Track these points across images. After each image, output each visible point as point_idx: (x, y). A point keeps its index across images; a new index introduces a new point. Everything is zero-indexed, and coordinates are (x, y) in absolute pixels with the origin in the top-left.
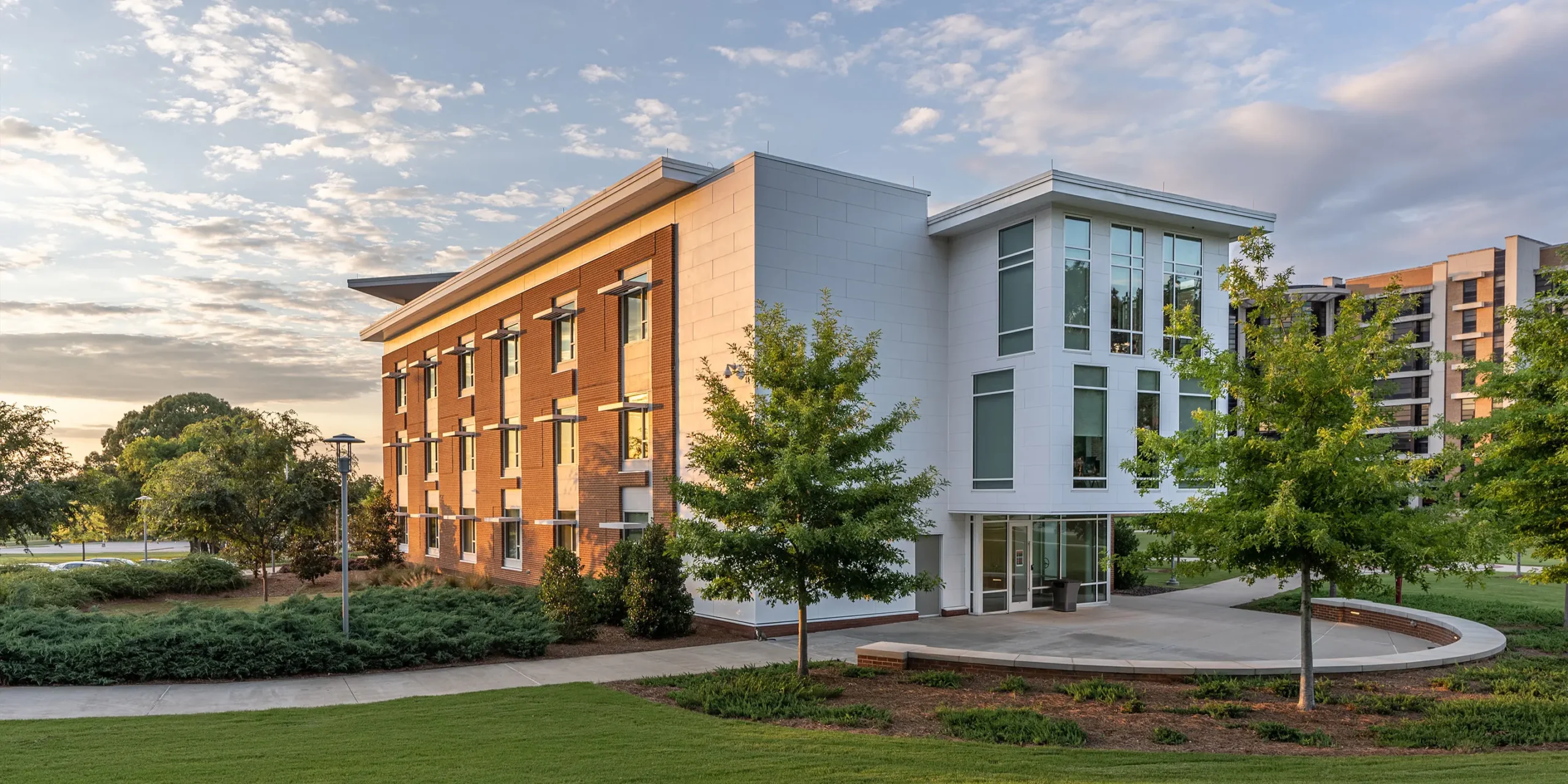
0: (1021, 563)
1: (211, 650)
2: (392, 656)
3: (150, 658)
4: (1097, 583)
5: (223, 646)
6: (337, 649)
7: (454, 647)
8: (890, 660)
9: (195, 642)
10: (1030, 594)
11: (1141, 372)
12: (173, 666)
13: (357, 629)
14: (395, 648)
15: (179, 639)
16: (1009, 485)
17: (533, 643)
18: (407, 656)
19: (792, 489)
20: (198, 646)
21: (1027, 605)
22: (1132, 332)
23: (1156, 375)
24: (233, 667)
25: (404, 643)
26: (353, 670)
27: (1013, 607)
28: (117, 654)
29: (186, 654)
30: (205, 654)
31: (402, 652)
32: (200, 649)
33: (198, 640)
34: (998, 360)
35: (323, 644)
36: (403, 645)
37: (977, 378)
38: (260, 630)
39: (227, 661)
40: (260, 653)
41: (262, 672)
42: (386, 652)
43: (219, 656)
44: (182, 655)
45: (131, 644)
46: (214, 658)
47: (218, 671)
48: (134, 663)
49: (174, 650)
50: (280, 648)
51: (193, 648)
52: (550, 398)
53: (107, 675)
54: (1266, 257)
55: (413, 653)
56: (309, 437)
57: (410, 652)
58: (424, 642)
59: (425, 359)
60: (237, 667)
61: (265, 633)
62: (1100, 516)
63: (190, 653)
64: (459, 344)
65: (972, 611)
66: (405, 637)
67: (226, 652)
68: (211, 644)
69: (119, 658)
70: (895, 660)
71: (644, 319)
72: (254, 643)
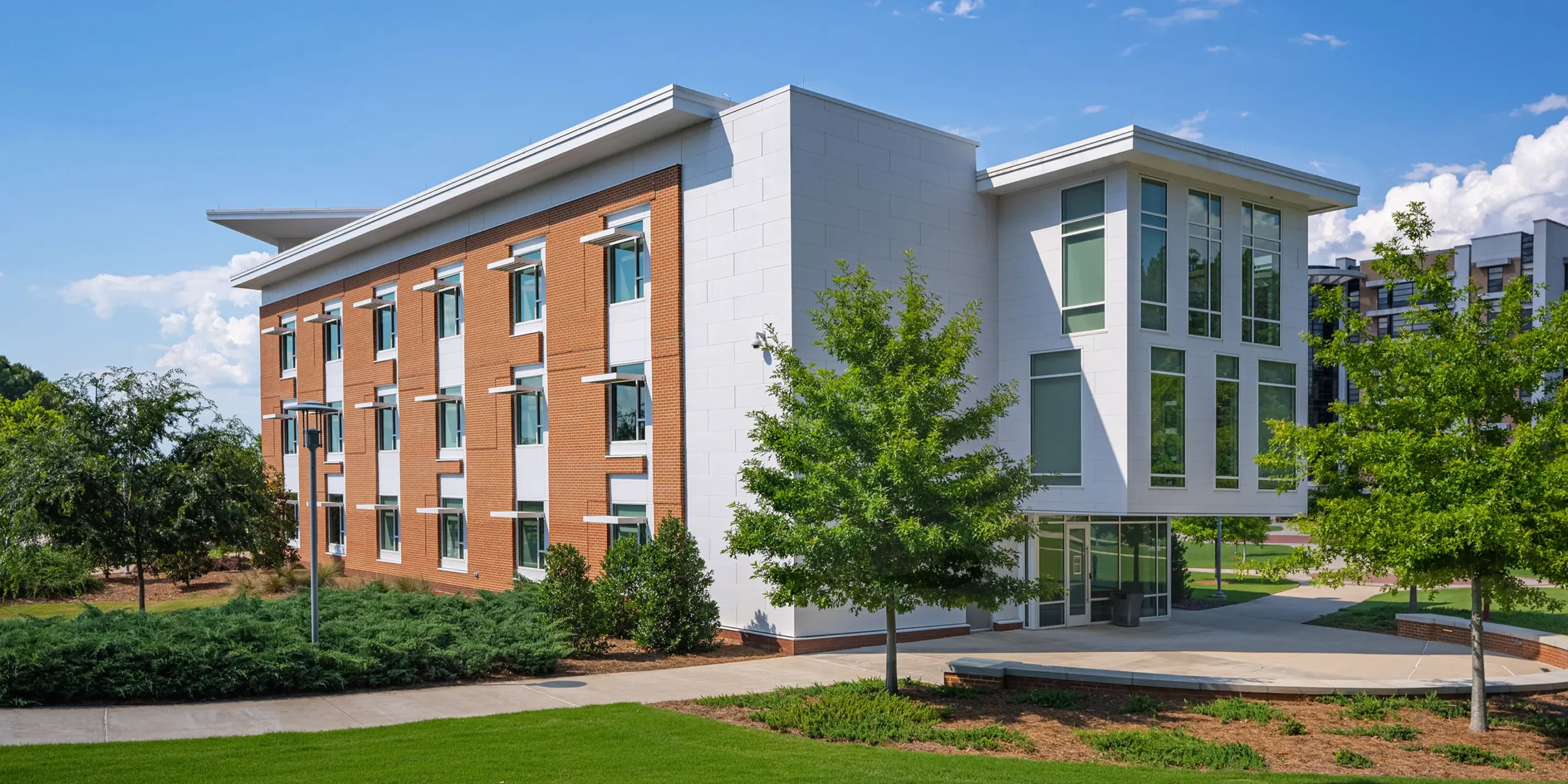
0: (1078, 571)
1: (155, 663)
2: (378, 672)
3: (77, 672)
4: (1157, 595)
5: (172, 657)
6: (311, 664)
7: (449, 660)
8: (984, 677)
9: (134, 653)
10: (1088, 607)
11: (1220, 358)
12: (107, 683)
13: (329, 639)
14: (381, 662)
15: (111, 651)
16: (1077, 481)
17: (542, 658)
18: (394, 672)
19: (897, 478)
20: (138, 658)
21: (1085, 618)
22: (1210, 312)
23: (1235, 361)
24: (184, 684)
25: (391, 655)
26: (332, 689)
27: (1071, 620)
28: (35, 667)
29: (123, 669)
30: (148, 668)
31: (390, 667)
32: (142, 662)
33: (139, 651)
34: (1061, 338)
35: (295, 657)
36: (392, 660)
37: (1035, 358)
38: (214, 639)
39: (175, 677)
40: (219, 666)
41: (219, 690)
42: (371, 667)
43: (165, 670)
44: (117, 668)
45: (54, 655)
46: (160, 673)
47: (164, 689)
48: (57, 679)
49: (106, 662)
50: (242, 662)
51: (131, 660)
52: (508, 365)
53: (24, 695)
54: (1424, 235)
55: (404, 668)
56: (191, 404)
57: (398, 668)
58: (415, 655)
59: (324, 313)
60: (189, 685)
61: (220, 641)
62: (1161, 518)
63: (128, 667)
64: (374, 296)
65: (1027, 625)
66: (393, 649)
67: (174, 666)
68: (157, 657)
69: (38, 672)
70: (990, 678)
71: (638, 275)
72: (207, 655)
